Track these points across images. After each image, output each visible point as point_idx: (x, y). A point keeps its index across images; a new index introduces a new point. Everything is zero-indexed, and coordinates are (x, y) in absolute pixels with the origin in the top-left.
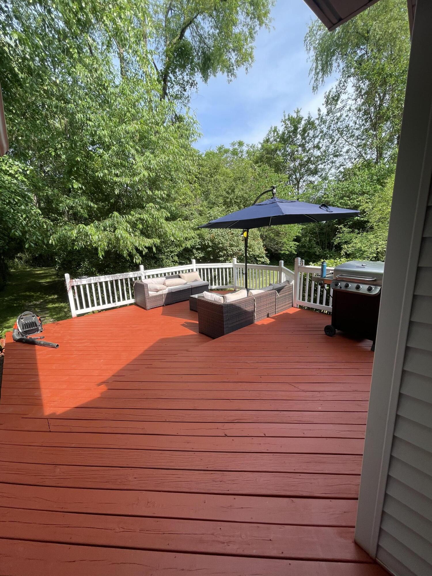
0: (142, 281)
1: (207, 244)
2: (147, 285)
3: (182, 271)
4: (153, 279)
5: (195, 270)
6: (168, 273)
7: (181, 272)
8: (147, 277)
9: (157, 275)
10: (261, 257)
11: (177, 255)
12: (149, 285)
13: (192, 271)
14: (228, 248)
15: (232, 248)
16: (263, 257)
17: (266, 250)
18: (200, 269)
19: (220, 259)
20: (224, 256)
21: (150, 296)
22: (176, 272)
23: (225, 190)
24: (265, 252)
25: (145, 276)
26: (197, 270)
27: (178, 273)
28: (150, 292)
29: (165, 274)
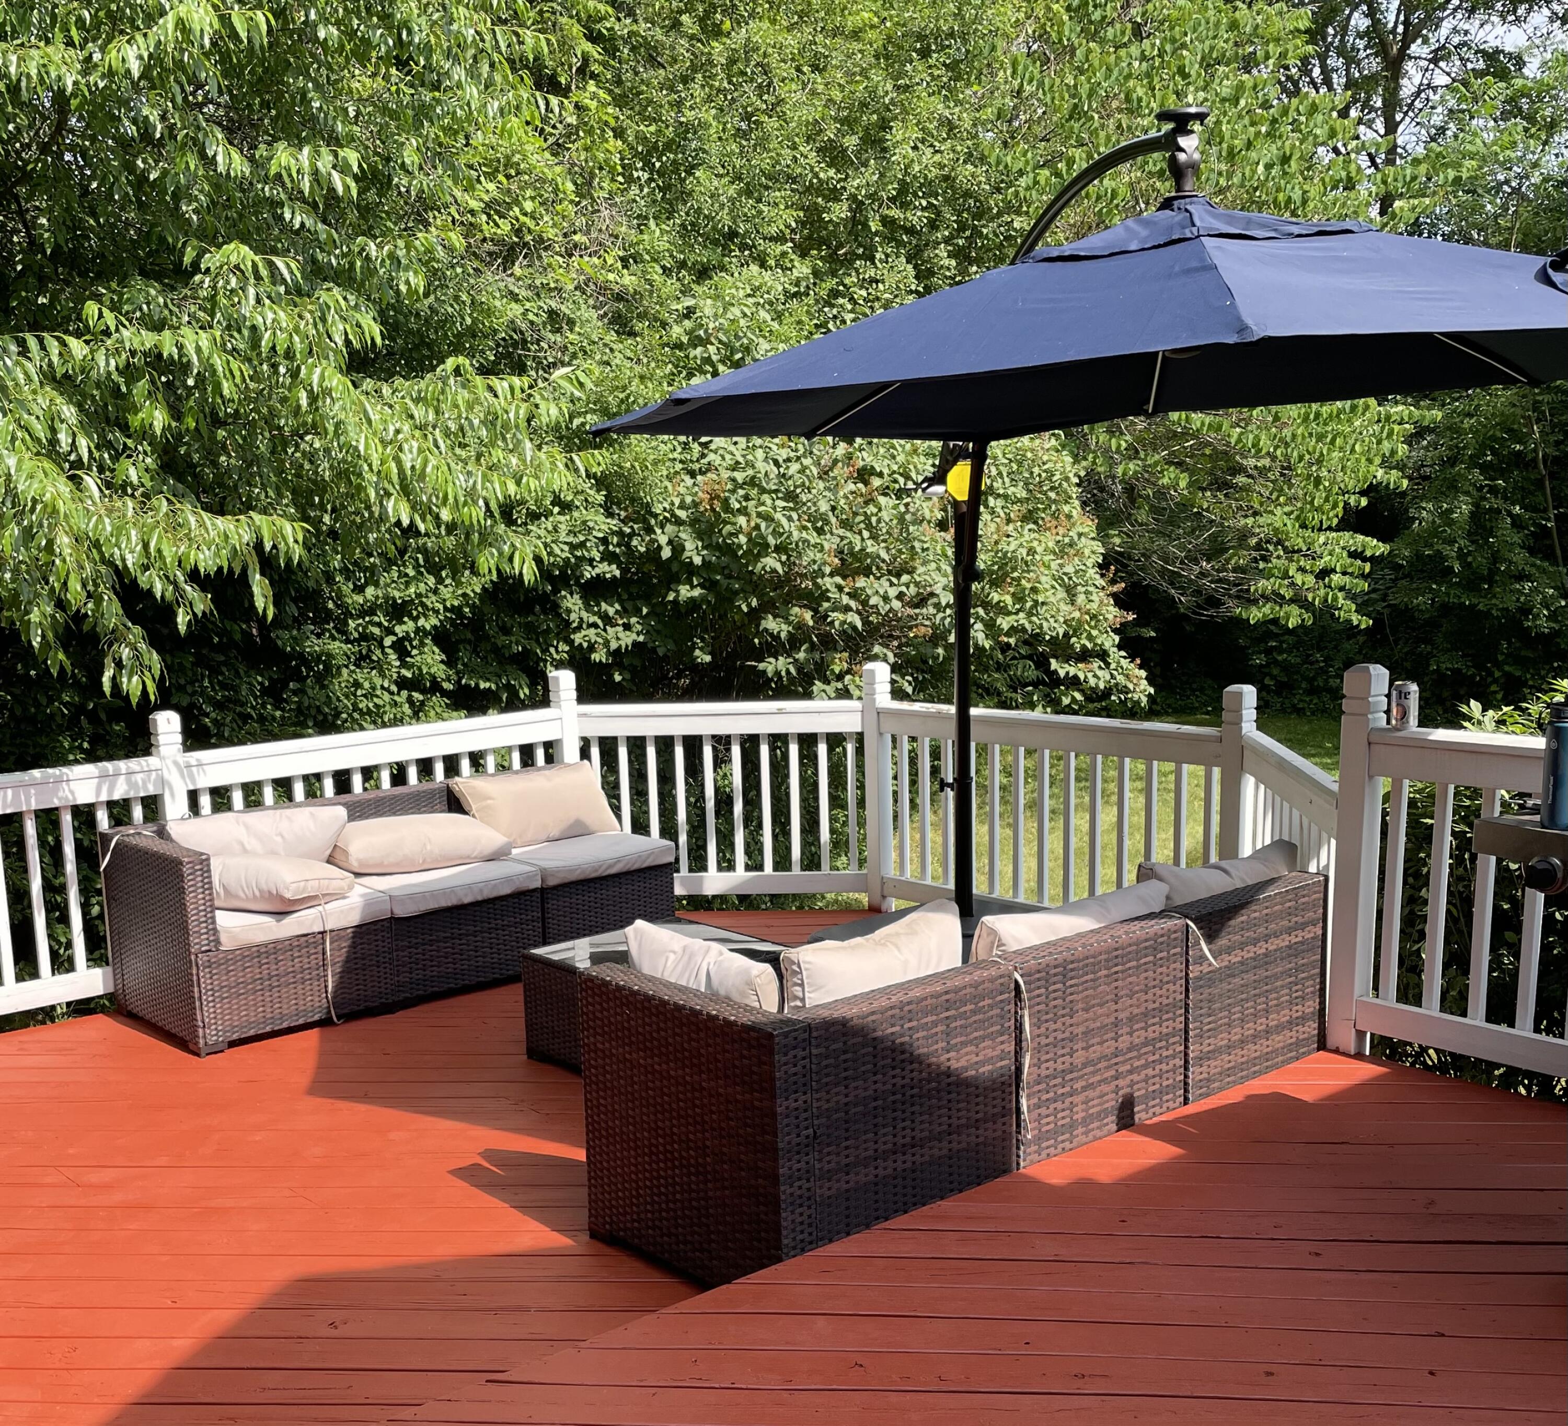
0: (162, 833)
1: (666, 553)
2: (203, 862)
3: (476, 759)
4: (255, 818)
5: (571, 752)
6: (368, 773)
7: (465, 764)
8: (205, 801)
9: (283, 786)
10: (1084, 656)
11: (440, 637)
12: (216, 866)
13: (549, 759)
14: (828, 583)
15: (861, 582)
16: (1103, 655)
17: (1120, 601)
18: (608, 746)
19: (771, 666)
20: (794, 642)
21: (227, 943)
22: (425, 766)
23: (813, 132)
24: (1112, 613)
25: (193, 796)
26: (585, 754)
27: (439, 768)
28: (223, 919)
29: (342, 780)
